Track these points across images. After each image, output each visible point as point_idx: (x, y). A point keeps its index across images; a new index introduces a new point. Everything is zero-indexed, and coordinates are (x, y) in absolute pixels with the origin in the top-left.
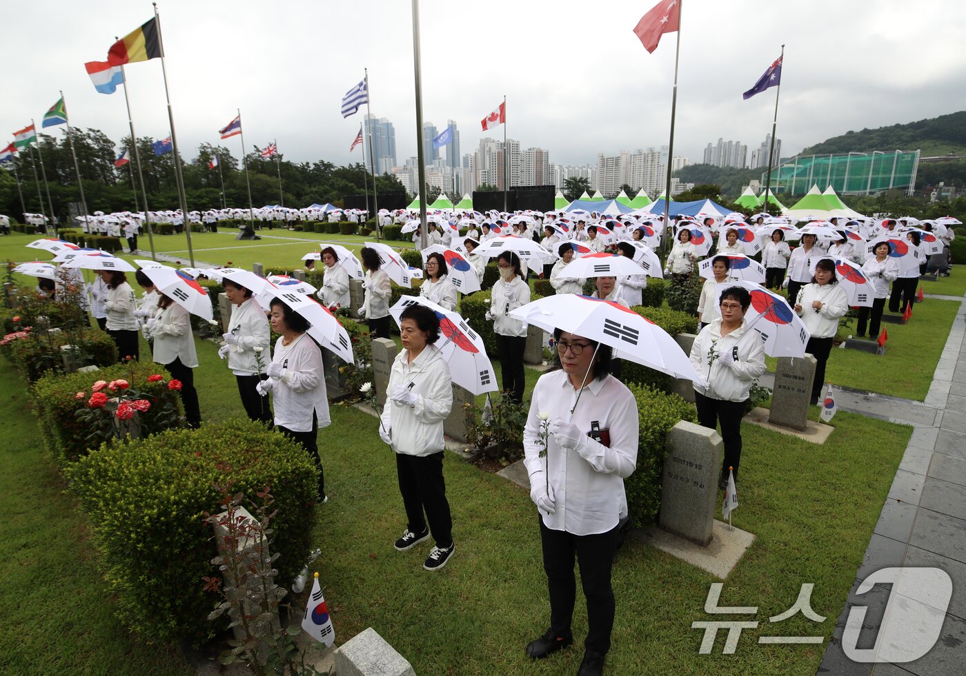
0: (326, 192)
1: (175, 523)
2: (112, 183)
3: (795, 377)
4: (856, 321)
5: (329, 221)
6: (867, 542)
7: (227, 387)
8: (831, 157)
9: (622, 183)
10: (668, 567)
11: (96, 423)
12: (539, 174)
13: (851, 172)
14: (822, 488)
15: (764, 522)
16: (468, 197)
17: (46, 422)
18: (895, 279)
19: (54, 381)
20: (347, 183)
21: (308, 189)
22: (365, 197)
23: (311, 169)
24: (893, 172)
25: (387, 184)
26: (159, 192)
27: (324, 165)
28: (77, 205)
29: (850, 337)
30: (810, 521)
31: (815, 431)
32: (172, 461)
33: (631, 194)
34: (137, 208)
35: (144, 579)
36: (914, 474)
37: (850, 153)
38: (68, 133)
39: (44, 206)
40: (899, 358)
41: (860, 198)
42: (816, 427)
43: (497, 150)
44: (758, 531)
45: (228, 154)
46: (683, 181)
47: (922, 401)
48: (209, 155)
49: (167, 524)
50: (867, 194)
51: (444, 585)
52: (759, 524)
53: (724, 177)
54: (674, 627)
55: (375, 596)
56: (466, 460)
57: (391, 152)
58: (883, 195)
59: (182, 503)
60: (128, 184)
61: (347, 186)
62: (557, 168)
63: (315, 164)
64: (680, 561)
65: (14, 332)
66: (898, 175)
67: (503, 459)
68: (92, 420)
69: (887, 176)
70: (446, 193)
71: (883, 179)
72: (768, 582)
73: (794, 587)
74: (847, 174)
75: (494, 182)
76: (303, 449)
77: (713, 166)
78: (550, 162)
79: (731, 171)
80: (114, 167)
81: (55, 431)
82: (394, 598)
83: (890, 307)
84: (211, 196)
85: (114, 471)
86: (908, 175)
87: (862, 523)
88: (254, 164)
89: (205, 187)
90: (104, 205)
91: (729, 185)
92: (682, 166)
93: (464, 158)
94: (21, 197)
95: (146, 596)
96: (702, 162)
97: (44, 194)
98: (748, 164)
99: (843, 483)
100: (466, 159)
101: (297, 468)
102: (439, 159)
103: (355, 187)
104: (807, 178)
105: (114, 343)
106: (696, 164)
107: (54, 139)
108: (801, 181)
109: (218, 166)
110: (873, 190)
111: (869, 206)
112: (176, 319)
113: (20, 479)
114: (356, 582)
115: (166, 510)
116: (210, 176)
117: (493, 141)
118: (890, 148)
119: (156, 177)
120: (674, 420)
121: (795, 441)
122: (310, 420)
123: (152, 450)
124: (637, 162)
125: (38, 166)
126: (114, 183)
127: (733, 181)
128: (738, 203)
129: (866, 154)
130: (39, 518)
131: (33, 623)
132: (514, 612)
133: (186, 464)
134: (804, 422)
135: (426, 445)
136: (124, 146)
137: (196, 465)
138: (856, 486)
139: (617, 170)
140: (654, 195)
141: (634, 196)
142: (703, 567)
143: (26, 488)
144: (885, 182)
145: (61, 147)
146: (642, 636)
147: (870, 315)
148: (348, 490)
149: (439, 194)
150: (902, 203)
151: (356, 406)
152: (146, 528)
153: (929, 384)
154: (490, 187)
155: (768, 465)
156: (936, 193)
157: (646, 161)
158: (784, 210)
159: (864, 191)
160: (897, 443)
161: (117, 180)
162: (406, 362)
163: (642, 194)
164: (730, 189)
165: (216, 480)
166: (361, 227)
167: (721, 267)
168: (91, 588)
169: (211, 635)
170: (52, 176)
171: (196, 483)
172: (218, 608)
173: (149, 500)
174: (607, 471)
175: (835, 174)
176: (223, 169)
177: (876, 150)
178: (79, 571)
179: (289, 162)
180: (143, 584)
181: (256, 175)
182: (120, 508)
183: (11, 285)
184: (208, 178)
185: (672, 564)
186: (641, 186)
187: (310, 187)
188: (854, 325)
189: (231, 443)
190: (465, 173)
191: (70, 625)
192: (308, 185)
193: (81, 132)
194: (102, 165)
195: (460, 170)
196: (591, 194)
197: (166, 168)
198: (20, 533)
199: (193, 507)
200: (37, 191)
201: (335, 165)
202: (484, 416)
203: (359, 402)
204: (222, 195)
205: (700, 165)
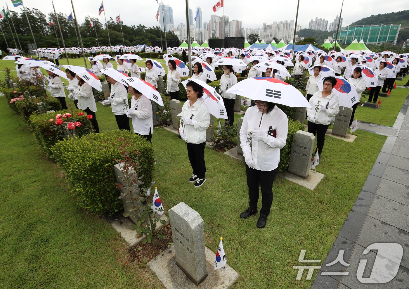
0: (143, 39)
1: (99, 167)
2: (46, 35)
3: (344, 116)
4: (369, 96)
5: (146, 52)
6: (367, 177)
7: (109, 121)
8: (363, 27)
9: (273, 37)
10: (292, 186)
11: (59, 131)
12: (237, 32)
13: (371, 34)
14: (351, 158)
15: (329, 170)
16: (206, 42)
17: (36, 133)
18: (385, 79)
19: (37, 116)
20: (152, 35)
21: (135, 38)
22: (161, 41)
23: (136, 28)
24: (389, 34)
25: (170, 36)
26: (68, 39)
27: (142, 27)
28: (32, 45)
29: (366, 102)
30: (346, 170)
31: (349, 137)
32: (94, 145)
33: (277, 42)
34: (59, 46)
35: (88, 189)
36: (386, 153)
37: (372, 25)
38: (24, 11)
39: (17, 45)
40: (384, 110)
41: (373, 46)
42: (350, 136)
43: (219, 21)
44: (326, 173)
45: (98, 21)
46: (299, 36)
47: (392, 127)
48: (89, 21)
49: (96, 167)
50: (377, 44)
51: (205, 193)
52: (326, 171)
53: (317, 35)
54: (293, 207)
55: (178, 197)
56: (211, 148)
57: (171, 21)
58: (383, 44)
59: (101, 160)
60: (54, 35)
61: (152, 36)
62: (245, 29)
63: (138, 26)
64: (296, 184)
65: (15, 98)
66: (390, 36)
67: (226, 148)
68: (57, 130)
69: (385, 36)
70: (196, 40)
71: (384, 37)
72: (329, 191)
73: (339, 192)
74: (369, 35)
75: (217, 36)
76: (147, 140)
77: (313, 29)
78: (242, 27)
79: (320, 32)
80: (46, 27)
81: (41, 137)
82: (186, 198)
83: (382, 91)
84: (92, 41)
85: (71, 148)
86: (395, 36)
87: (366, 171)
88: (111, 26)
89: (89, 37)
90: (44, 45)
91: (319, 39)
92: (299, 30)
93: (204, 24)
94: (6, 41)
95: (90, 196)
96: (308, 28)
97: (16, 40)
98: (328, 29)
99: (359, 156)
100: (205, 25)
101: (145, 148)
102: (193, 24)
103: (156, 37)
104: (352, 36)
105: (59, 102)
106: (305, 29)
107: (17, 13)
108: (349, 37)
109: (94, 27)
110: (379, 42)
111: (377, 49)
112: (86, 90)
113: (28, 157)
114: (170, 192)
115: (95, 162)
116: (91, 31)
117: (217, 16)
118: (389, 23)
119: (66, 32)
120: (297, 130)
121: (342, 141)
122: (148, 130)
123: (85, 140)
124: (280, 27)
125: (12, 26)
126: (47, 35)
127: (321, 37)
128: (323, 46)
129: (378, 26)
130: (39, 171)
131: (44, 208)
132: (233, 202)
133: (100, 146)
134: (345, 134)
135: (199, 139)
136: (50, 17)
137: (104, 146)
138: (364, 158)
139: (271, 31)
140: (287, 42)
141: (278, 43)
142: (305, 186)
143: (32, 160)
144: (385, 39)
145: (21, 17)
146: (281, 210)
147: (374, 94)
148: (164, 160)
149: (193, 41)
150: (391, 48)
151: (164, 128)
152: (87, 169)
153: (395, 120)
154: (215, 38)
155: (330, 150)
156: (405, 44)
157: (284, 27)
158: (342, 49)
159: (375, 43)
160: (381, 142)
161: (49, 33)
162: (190, 106)
163: (282, 41)
164: (319, 40)
165: (113, 151)
166: (159, 55)
167: (317, 70)
168: (65, 196)
169: (116, 211)
170: (19, 31)
171: (106, 152)
172: (122, 195)
173: (87, 159)
174: (274, 147)
175: (364, 35)
176: (96, 28)
177: (382, 24)
178: (59, 190)
179: (126, 25)
180: (88, 191)
181: (112, 31)
182: (76, 162)
183: (9, 79)
184: (90, 33)
185: (293, 185)
186: (281, 38)
187: (136, 37)
188: (368, 97)
189: (117, 138)
190: (204, 31)
191: (59, 209)
192: (135, 36)
193: (29, 10)
194: (41, 26)
195: (202, 29)
196: (260, 41)
197: (70, 28)
198: (32, 177)
199: (106, 162)
200: (13, 38)
201: (146, 27)
202: (218, 131)
203: (165, 127)
204: (97, 40)
205: (307, 29)
